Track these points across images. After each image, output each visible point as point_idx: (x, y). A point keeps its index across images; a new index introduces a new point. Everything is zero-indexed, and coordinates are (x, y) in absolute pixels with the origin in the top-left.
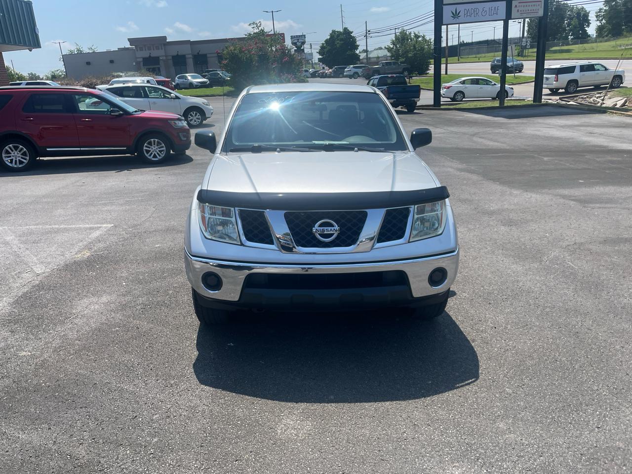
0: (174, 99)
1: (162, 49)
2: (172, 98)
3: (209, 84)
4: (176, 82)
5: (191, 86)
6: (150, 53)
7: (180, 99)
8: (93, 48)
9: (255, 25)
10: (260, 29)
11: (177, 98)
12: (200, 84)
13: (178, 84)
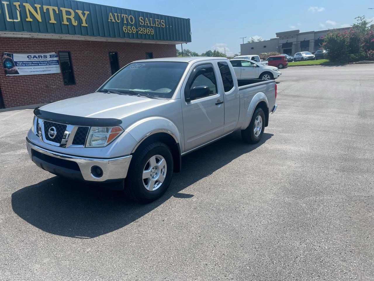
0: (256, 67)
1: (295, 38)
2: (254, 67)
3: (314, 58)
4: (295, 57)
5: (302, 59)
6: (287, 41)
7: (259, 67)
8: (260, 40)
9: (360, 19)
10: (363, 20)
11: (258, 66)
12: (308, 58)
13: (295, 58)
